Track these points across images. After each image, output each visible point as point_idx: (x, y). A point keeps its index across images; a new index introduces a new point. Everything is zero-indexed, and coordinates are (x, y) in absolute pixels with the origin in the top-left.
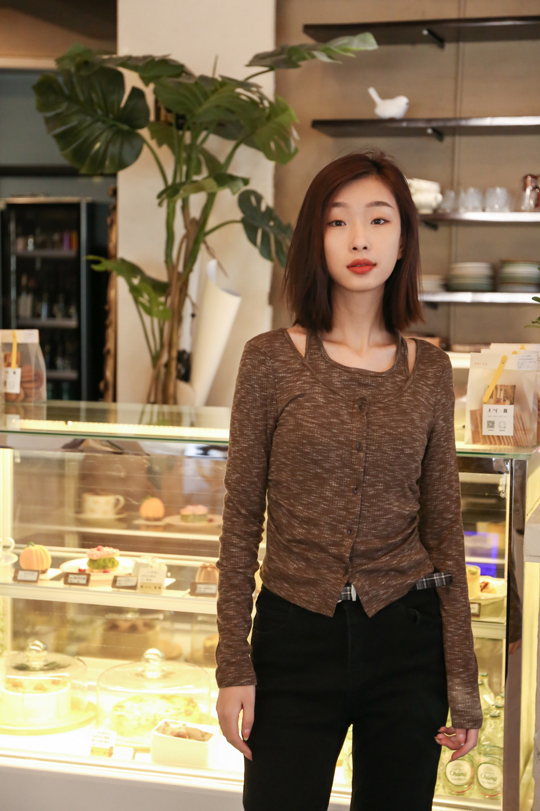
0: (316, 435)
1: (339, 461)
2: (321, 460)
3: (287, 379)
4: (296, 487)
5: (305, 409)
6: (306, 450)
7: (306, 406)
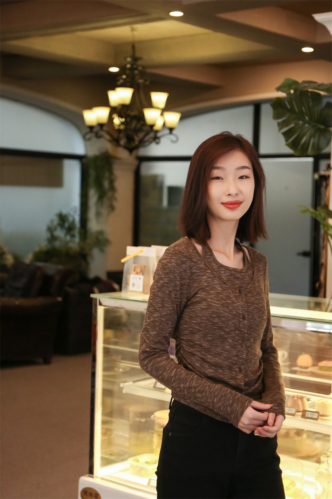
0: (221, 311)
1: (233, 326)
2: (224, 327)
3: (197, 274)
4: (206, 344)
5: (212, 295)
6: (215, 321)
7: (212, 293)
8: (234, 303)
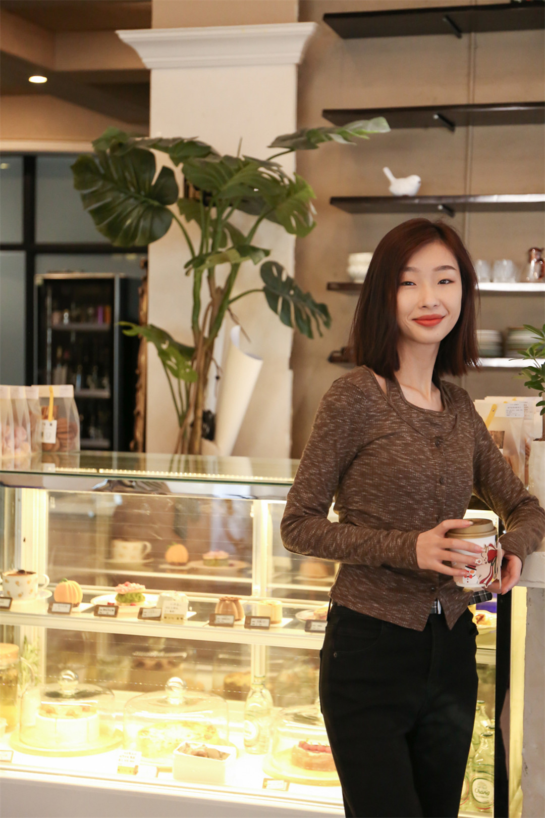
0: (411, 470)
1: (426, 493)
2: (414, 492)
3: (377, 418)
4: (387, 517)
5: (397, 446)
6: (402, 484)
7: (398, 443)
8: (428, 459)
